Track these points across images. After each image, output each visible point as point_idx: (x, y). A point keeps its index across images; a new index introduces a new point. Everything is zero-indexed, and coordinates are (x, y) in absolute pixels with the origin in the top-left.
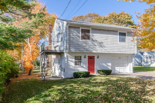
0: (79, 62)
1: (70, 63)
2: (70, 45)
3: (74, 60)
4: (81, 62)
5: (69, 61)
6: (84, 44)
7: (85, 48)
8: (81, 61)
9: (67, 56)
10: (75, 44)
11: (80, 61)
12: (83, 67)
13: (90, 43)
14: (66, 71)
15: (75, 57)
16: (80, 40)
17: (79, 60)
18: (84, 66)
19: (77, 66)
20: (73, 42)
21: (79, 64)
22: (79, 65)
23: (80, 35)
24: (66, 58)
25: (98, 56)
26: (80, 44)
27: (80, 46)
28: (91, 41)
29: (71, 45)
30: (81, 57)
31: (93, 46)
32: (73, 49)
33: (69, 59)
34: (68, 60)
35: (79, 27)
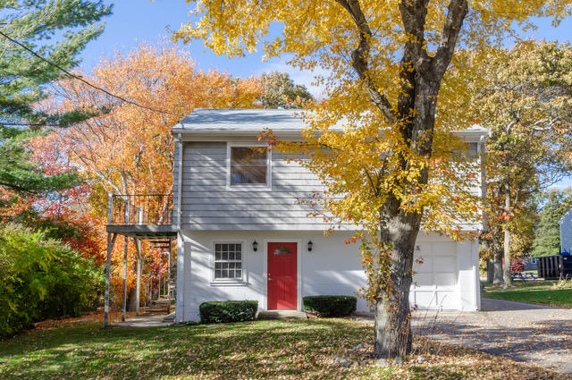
0: (232, 265)
1: (195, 270)
2: (186, 207)
3: (211, 258)
4: (239, 265)
5: (192, 262)
6: (240, 202)
7: (245, 214)
8: (239, 261)
9: (187, 245)
10: (207, 200)
11: (235, 261)
12: (247, 285)
13: (266, 196)
14: (181, 299)
15: (218, 247)
16: (228, 188)
17: (232, 258)
18: (251, 281)
19: (226, 280)
20: (200, 195)
21: (231, 273)
22: (231, 276)
23: (228, 171)
24: (183, 250)
25: (310, 243)
26: (224, 201)
27: (225, 208)
28: (270, 190)
29: (192, 207)
30: (239, 247)
31: (277, 207)
32: (199, 220)
33: (194, 254)
34: (188, 259)
35: (225, 143)
